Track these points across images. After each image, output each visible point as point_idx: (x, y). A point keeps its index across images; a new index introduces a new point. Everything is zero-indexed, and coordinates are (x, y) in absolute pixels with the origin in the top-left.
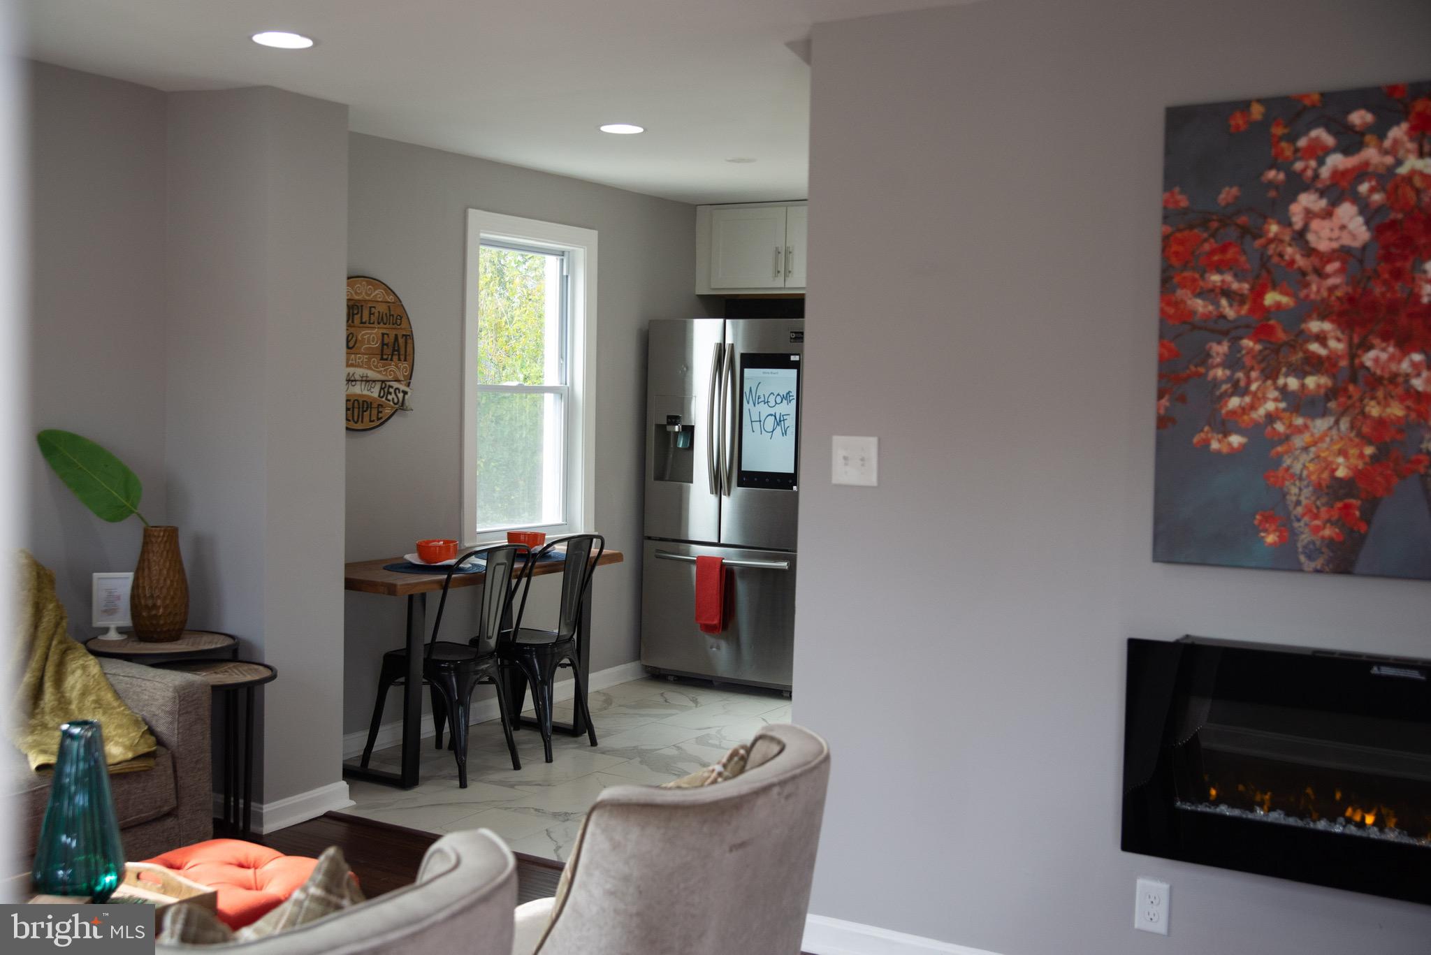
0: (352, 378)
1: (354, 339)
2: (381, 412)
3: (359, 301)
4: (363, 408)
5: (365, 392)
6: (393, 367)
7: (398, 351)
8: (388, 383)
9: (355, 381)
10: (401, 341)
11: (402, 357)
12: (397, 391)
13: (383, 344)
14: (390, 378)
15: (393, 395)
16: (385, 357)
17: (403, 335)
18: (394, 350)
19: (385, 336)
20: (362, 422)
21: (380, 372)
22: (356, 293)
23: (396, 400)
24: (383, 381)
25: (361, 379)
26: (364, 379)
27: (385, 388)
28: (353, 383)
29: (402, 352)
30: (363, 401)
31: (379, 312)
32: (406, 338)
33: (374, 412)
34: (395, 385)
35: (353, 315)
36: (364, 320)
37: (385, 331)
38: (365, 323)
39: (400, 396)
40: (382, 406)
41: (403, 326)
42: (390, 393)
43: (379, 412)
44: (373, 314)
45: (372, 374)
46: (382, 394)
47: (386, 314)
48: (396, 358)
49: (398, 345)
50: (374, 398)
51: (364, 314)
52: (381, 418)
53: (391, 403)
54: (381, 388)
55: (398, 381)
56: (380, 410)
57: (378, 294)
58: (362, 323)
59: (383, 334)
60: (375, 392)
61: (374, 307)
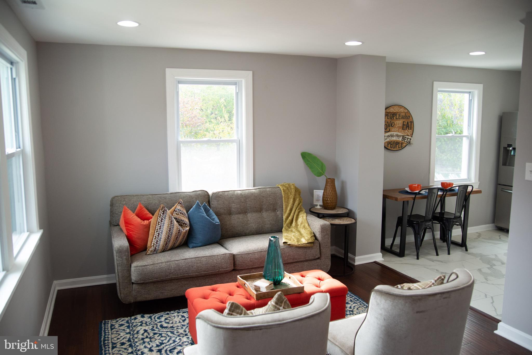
0: (393, 135)
1: (394, 124)
2: (402, 145)
3: (395, 112)
4: (396, 144)
5: (397, 139)
6: (407, 131)
7: (408, 127)
8: (405, 136)
9: (394, 136)
10: (409, 123)
11: (410, 129)
12: (408, 139)
13: (403, 125)
14: (406, 135)
15: (407, 140)
16: (404, 129)
17: (410, 122)
18: (407, 126)
19: (404, 122)
20: (396, 148)
21: (402, 133)
22: (394, 110)
23: (407, 141)
24: (403, 136)
25: (396, 135)
26: (397, 135)
27: (404, 138)
28: (393, 137)
29: (410, 127)
30: (397, 142)
31: (402, 115)
32: (411, 123)
33: (400, 145)
34: (407, 137)
35: (393, 116)
36: (397, 118)
37: (404, 121)
38: (397, 119)
39: (409, 140)
40: (403, 143)
41: (410, 119)
42: (406, 139)
43: (401, 145)
44: (400, 116)
45: (399, 134)
46: (403, 140)
47: (404, 116)
48: (407, 129)
49: (408, 125)
50: (401, 141)
51: (397, 116)
52: (402, 147)
53: (406, 142)
54: (402, 138)
55: (408, 136)
56: (402, 144)
57: (402, 110)
58: (396, 119)
59: (403, 122)
60: (400, 139)
61: (401, 114)
